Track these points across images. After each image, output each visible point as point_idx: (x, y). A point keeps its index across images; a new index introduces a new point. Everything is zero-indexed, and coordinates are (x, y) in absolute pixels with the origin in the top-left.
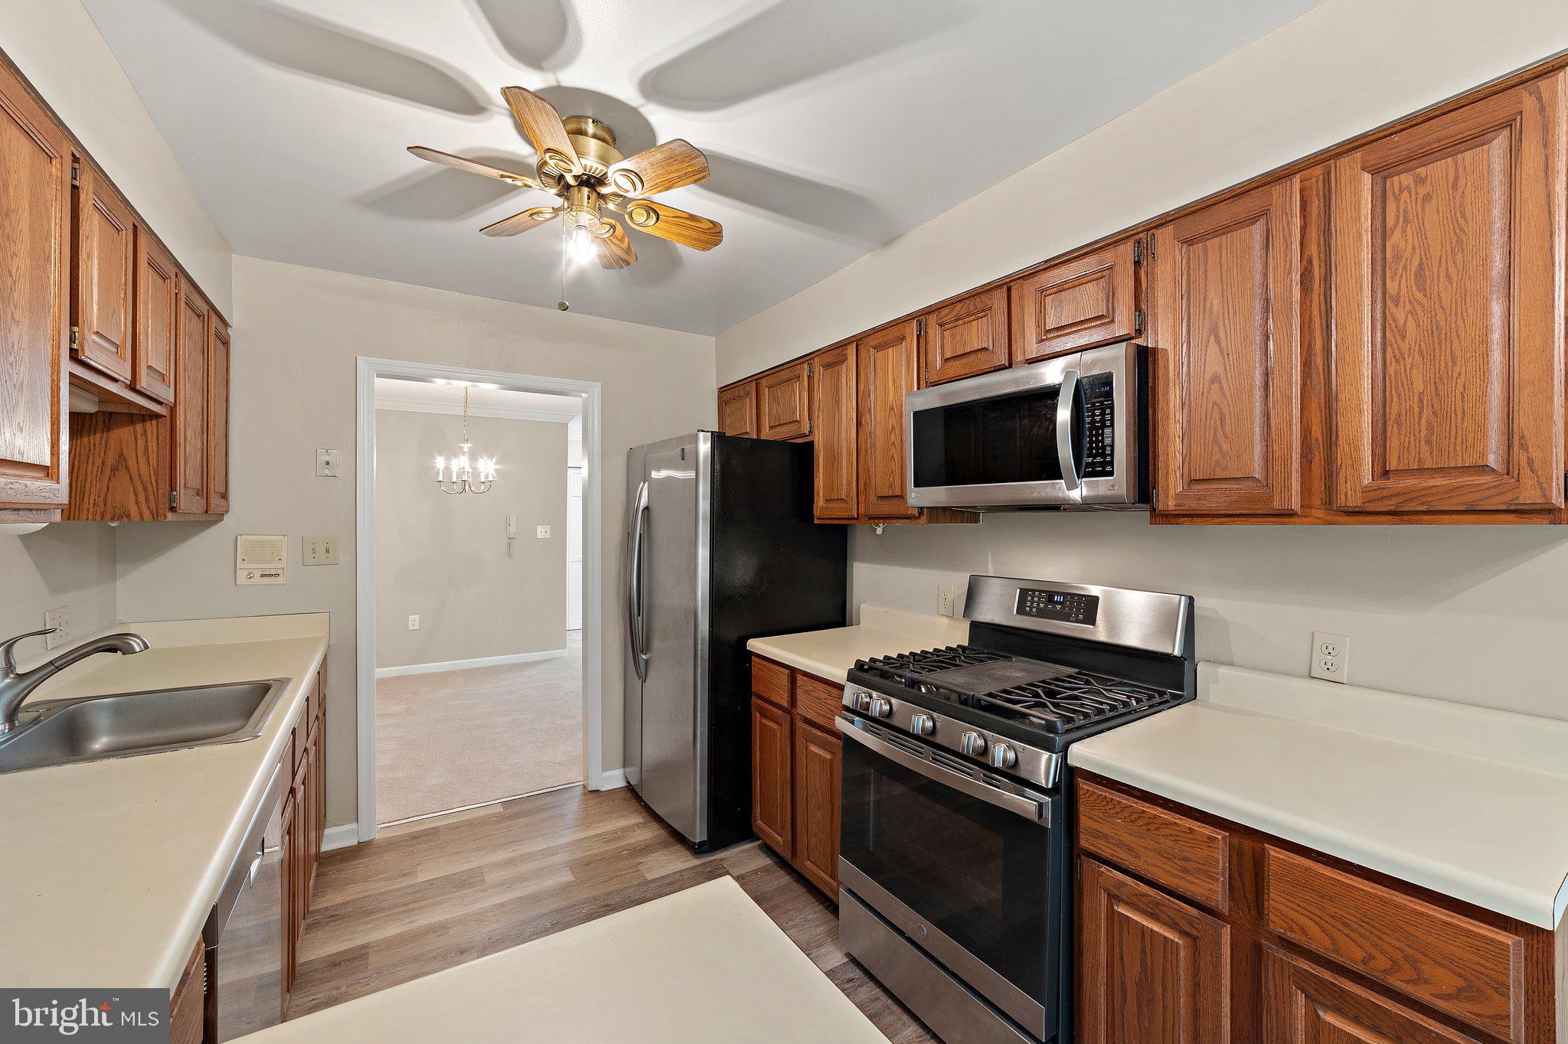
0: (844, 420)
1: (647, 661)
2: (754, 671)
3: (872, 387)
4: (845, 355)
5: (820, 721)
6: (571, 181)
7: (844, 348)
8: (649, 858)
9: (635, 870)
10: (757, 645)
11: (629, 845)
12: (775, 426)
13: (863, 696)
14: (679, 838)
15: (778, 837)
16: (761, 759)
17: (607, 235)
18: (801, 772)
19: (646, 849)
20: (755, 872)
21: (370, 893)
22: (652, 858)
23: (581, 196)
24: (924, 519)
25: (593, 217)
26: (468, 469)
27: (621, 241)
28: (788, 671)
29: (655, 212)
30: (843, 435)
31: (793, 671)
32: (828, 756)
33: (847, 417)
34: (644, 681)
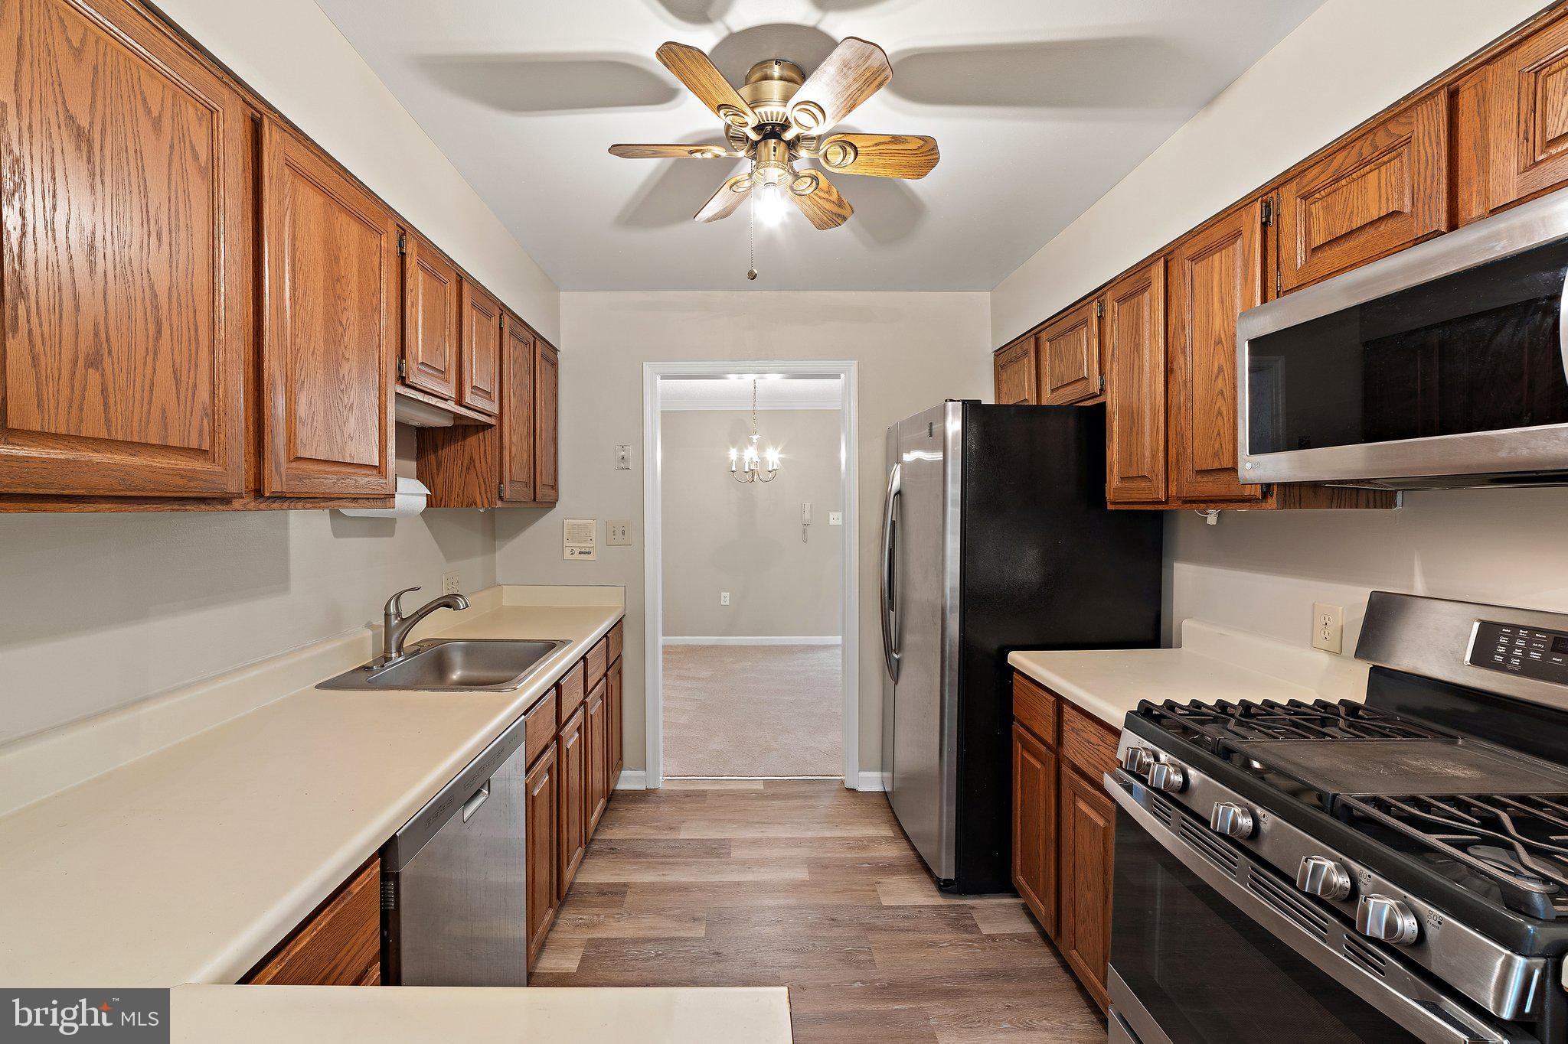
0: (1147, 368)
1: (898, 661)
2: (1015, 691)
3: (1188, 317)
4: (1148, 279)
5: (1091, 771)
6: (753, 136)
7: (1147, 269)
8: (891, 881)
9: (872, 888)
10: (1017, 658)
11: (873, 858)
12: (1058, 389)
13: (1143, 754)
14: (923, 866)
15: (1041, 906)
16: (1022, 801)
17: (811, 190)
18: (1067, 833)
19: (888, 868)
20: (1012, 937)
21: (643, 837)
22: (894, 881)
23: (768, 150)
24: (1272, 502)
25: (783, 172)
26: (756, 459)
27: (829, 192)
28: (1053, 699)
29: (852, 145)
30: (1145, 389)
31: (1060, 701)
32: (1101, 822)
33: (1150, 364)
34: (896, 683)
